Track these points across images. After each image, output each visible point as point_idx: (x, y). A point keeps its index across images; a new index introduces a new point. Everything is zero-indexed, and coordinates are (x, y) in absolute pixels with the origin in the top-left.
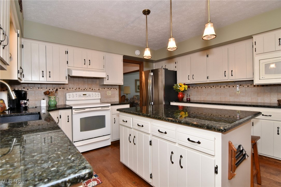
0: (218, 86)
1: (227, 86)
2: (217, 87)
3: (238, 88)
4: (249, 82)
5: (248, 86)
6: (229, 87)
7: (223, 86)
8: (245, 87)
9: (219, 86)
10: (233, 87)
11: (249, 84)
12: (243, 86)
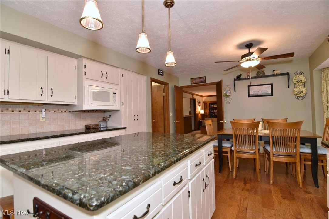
0: (8, 109)
1: (25, 110)
2: (5, 112)
3: (44, 113)
4: (56, 106)
5: (55, 111)
6: (29, 111)
7: (18, 109)
8: (52, 113)
9: (10, 109)
10: (35, 111)
11: (55, 108)
12: (49, 111)
